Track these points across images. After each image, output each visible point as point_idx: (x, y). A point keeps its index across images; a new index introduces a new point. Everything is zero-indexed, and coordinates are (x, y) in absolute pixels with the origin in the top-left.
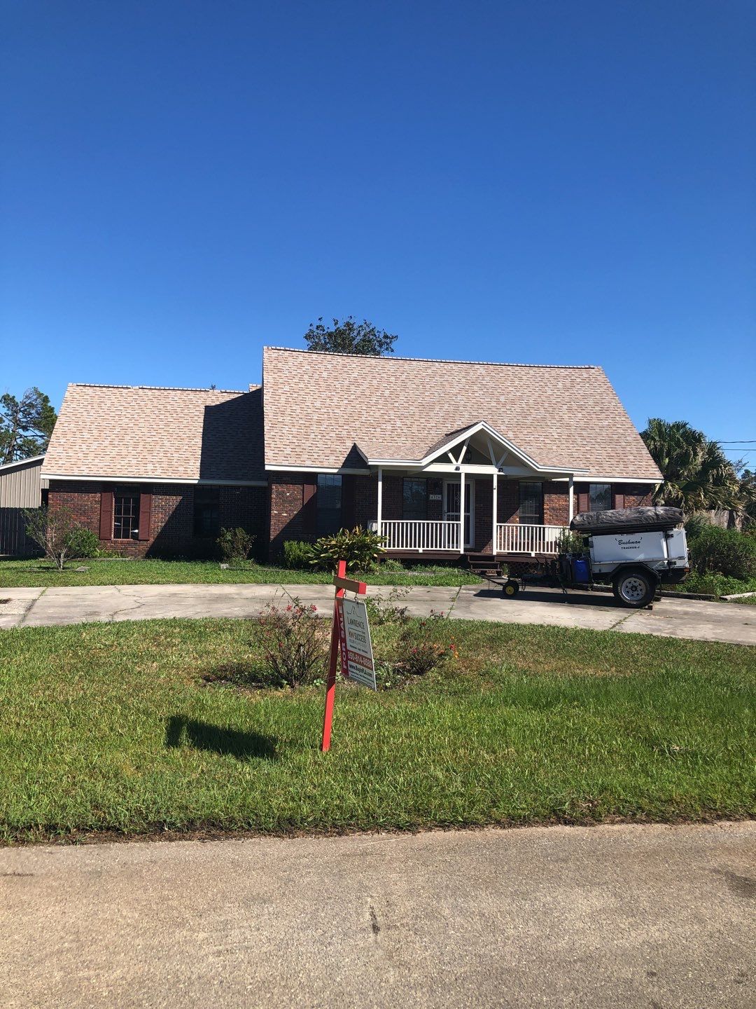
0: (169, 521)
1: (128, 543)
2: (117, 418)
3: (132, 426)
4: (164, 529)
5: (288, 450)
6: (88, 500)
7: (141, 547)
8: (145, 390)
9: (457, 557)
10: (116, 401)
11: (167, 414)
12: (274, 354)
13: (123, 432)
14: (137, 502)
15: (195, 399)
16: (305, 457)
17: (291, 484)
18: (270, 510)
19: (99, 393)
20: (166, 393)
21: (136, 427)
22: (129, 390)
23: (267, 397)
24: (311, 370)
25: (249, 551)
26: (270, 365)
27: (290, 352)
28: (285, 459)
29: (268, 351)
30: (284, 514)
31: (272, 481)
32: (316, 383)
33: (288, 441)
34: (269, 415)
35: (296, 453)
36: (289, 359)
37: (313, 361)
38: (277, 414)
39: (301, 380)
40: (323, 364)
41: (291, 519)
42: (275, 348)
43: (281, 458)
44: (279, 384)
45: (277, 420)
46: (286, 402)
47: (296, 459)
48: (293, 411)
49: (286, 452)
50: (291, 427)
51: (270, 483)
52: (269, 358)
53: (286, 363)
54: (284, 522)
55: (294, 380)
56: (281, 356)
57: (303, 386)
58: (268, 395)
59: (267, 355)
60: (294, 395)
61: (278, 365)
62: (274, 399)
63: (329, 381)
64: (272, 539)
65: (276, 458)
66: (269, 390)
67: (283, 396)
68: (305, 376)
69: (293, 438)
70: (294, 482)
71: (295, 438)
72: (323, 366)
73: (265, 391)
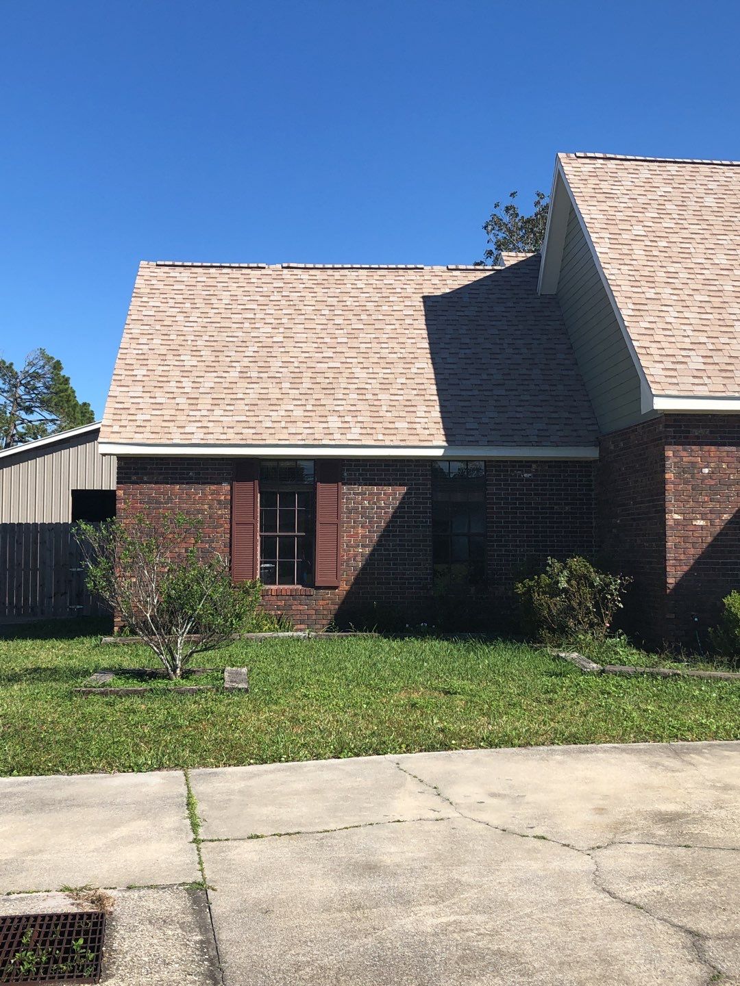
0: (379, 543)
1: (293, 595)
2: (247, 325)
3: (281, 339)
4: (371, 561)
6: (202, 499)
7: (321, 602)
8: (296, 271)
10: (239, 292)
11: (349, 315)
13: (263, 352)
14: (310, 503)
15: (398, 285)
17: (712, 444)
18: (662, 511)
19: (204, 279)
20: (337, 274)
21: (289, 343)
22: (263, 271)
23: (602, 249)
24: (676, 193)
25: (614, 616)
26: (583, 186)
27: (618, 162)
28: (697, 381)
29: (571, 161)
30: (699, 521)
31: (667, 437)
32: (700, 218)
33: (687, 340)
34: (620, 286)
35: (717, 367)
36: (620, 174)
37: (674, 177)
38: (638, 284)
39: (662, 213)
40: (698, 182)
41: (716, 535)
42: (582, 155)
43: (685, 380)
44: (618, 222)
45: (642, 295)
46: (650, 258)
47: (725, 381)
48: (670, 275)
49: (692, 366)
50: (681, 309)
51: (660, 443)
52: (577, 174)
53: (616, 181)
54: (700, 541)
55: (647, 214)
56: (603, 170)
57: (673, 226)
58: (602, 245)
59: (571, 169)
60: (660, 244)
61: (601, 186)
62: (620, 252)
63: (725, 214)
64: (671, 587)
65: (674, 381)
66: (602, 235)
67: (636, 245)
68: (669, 206)
69: (696, 334)
70: (719, 440)
71: (700, 333)
72: (699, 186)
73: (594, 237)
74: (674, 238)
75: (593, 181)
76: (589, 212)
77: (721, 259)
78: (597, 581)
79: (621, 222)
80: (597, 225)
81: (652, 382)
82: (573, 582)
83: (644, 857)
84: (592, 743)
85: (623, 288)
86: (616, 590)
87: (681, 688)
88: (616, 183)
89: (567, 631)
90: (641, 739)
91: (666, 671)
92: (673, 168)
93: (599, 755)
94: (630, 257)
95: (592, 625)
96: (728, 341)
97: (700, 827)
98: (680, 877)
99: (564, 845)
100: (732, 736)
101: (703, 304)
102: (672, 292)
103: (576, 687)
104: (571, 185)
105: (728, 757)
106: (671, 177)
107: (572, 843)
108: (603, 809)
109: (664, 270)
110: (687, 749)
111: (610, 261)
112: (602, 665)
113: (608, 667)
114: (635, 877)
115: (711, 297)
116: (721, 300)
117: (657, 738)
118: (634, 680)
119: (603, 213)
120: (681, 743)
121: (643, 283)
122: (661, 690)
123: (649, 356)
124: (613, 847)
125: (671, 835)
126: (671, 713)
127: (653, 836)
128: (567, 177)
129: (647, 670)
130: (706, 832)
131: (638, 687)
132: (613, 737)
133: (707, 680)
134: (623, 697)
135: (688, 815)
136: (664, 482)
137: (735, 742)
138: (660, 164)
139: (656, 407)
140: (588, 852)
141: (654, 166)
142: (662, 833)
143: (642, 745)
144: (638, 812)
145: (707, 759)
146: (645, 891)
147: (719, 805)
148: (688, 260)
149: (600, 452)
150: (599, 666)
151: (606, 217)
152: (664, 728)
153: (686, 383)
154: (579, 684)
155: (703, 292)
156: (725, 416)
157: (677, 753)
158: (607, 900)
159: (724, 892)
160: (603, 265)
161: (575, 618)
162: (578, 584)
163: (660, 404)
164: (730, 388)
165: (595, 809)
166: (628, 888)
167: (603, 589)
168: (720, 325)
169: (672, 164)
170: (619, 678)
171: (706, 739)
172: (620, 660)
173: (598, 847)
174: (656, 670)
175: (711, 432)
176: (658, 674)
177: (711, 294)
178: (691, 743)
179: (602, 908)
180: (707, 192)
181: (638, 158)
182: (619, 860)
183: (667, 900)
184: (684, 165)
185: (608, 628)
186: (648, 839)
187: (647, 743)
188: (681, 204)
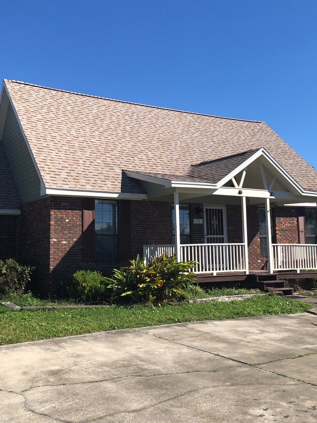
5: (64, 175)
9: (243, 279)
12: (17, 87)
16: (83, 181)
17: (70, 209)
18: (49, 238)
23: (24, 123)
24: (55, 103)
25: (26, 284)
26: (15, 95)
27: (31, 87)
28: (64, 183)
29: (10, 83)
30: (64, 242)
31: (51, 206)
32: (65, 115)
33: (60, 165)
34: (32, 140)
35: (72, 178)
36: (31, 92)
37: (54, 96)
38: (39, 140)
39: (49, 111)
40: (64, 100)
41: (70, 247)
42: (15, 81)
43: (59, 182)
44: (31, 112)
45: (41, 145)
46: (44, 129)
47: (76, 184)
48: (53, 137)
49: (62, 176)
50: (58, 152)
51: (48, 208)
52: (13, 89)
53: (30, 95)
54: (64, 250)
55: (43, 110)
56: (24, 89)
57: (54, 117)
58: (24, 121)
59: (10, 87)
60: (48, 124)
61: (23, 96)
62: (31, 125)
63: (75, 114)
64: (51, 270)
65: (55, 182)
66: (23, 117)
67: (38, 123)
68: (52, 108)
69: (64, 163)
70: (73, 208)
71: (65, 163)
72: (64, 101)
73: (20, 117)
74: (54, 122)
75: (19, 93)
76: (18, 106)
77: (73, 132)
78: (20, 269)
79: (32, 113)
80: (21, 113)
81: (46, 182)
82: (9, 270)
83: (46, 392)
84: (19, 343)
85: (33, 141)
86: (28, 273)
87: (56, 314)
88: (30, 96)
89: (5, 292)
90: (41, 338)
91: (50, 307)
92: (54, 92)
93: (22, 347)
94: (36, 128)
95: (16, 289)
96: (77, 167)
97: (68, 375)
98: (63, 398)
99: (10, 392)
100: (78, 333)
101: (67, 151)
102: (54, 144)
103: (10, 317)
104: (10, 94)
105: (77, 342)
106: (53, 96)
107: (14, 390)
108: (26, 372)
109: (50, 135)
110: (60, 341)
111: (27, 129)
112: (21, 307)
113: (24, 307)
114: (43, 402)
115: (70, 148)
116: (74, 149)
117: (47, 337)
118: (36, 313)
119: (24, 107)
120: (57, 338)
121: (42, 140)
122: (48, 316)
123: (44, 171)
124: (32, 389)
125: (57, 380)
126: (52, 325)
127: (49, 381)
128: (8, 90)
129: (42, 307)
130: (71, 377)
131: (38, 315)
132: (28, 339)
133: (67, 310)
134: (32, 320)
135: (63, 370)
136: (49, 225)
137: (80, 335)
138: (48, 90)
139: (47, 193)
140: (21, 393)
141: (46, 90)
142: (53, 380)
143: (41, 341)
144: (42, 372)
145: (69, 344)
146: (47, 407)
147: (75, 364)
148: (60, 132)
149: (21, 211)
150: (20, 307)
151: (25, 109)
152: (50, 332)
153: (60, 184)
154: (11, 316)
155: (66, 146)
156: (75, 198)
157: (56, 343)
158: (31, 414)
159: (81, 402)
160: (24, 130)
161: (9, 286)
162: (11, 271)
163: (49, 192)
164: (78, 186)
165: (23, 373)
166: (40, 407)
167: (22, 273)
168: (73, 160)
169: (53, 91)
170: (29, 312)
171: (68, 336)
172: (29, 303)
173: (25, 390)
174: (45, 307)
175: (70, 204)
176: (46, 309)
177: (70, 147)
178: (62, 338)
179: (29, 418)
180: (68, 104)
181: (39, 86)
182: (35, 395)
183: (57, 410)
184: (58, 92)
185: (24, 290)
186: (47, 383)
187: (43, 340)
188: (57, 108)
